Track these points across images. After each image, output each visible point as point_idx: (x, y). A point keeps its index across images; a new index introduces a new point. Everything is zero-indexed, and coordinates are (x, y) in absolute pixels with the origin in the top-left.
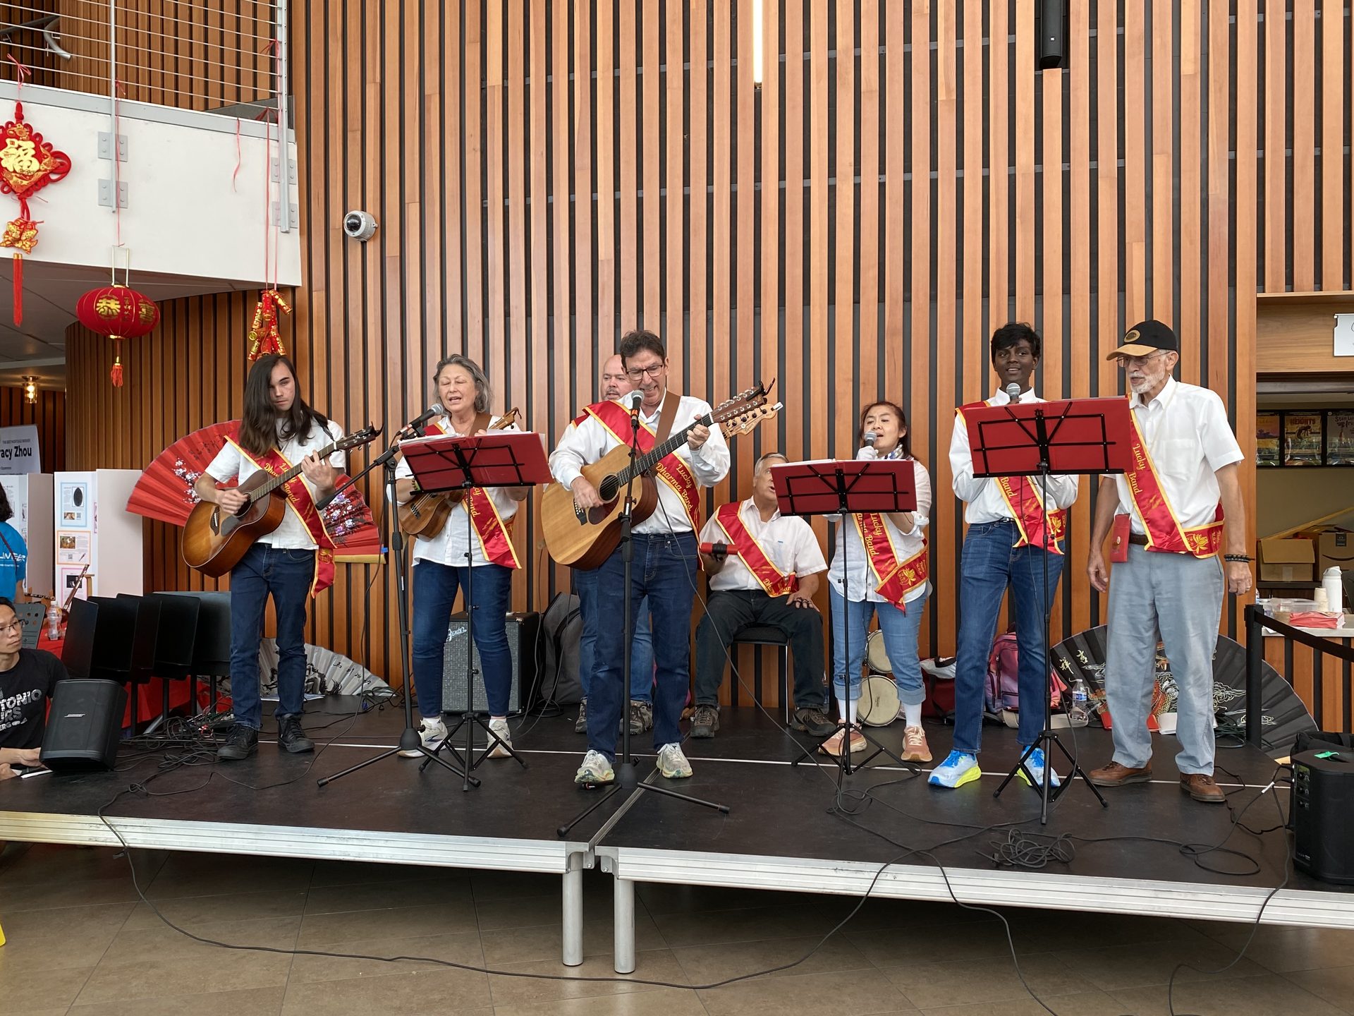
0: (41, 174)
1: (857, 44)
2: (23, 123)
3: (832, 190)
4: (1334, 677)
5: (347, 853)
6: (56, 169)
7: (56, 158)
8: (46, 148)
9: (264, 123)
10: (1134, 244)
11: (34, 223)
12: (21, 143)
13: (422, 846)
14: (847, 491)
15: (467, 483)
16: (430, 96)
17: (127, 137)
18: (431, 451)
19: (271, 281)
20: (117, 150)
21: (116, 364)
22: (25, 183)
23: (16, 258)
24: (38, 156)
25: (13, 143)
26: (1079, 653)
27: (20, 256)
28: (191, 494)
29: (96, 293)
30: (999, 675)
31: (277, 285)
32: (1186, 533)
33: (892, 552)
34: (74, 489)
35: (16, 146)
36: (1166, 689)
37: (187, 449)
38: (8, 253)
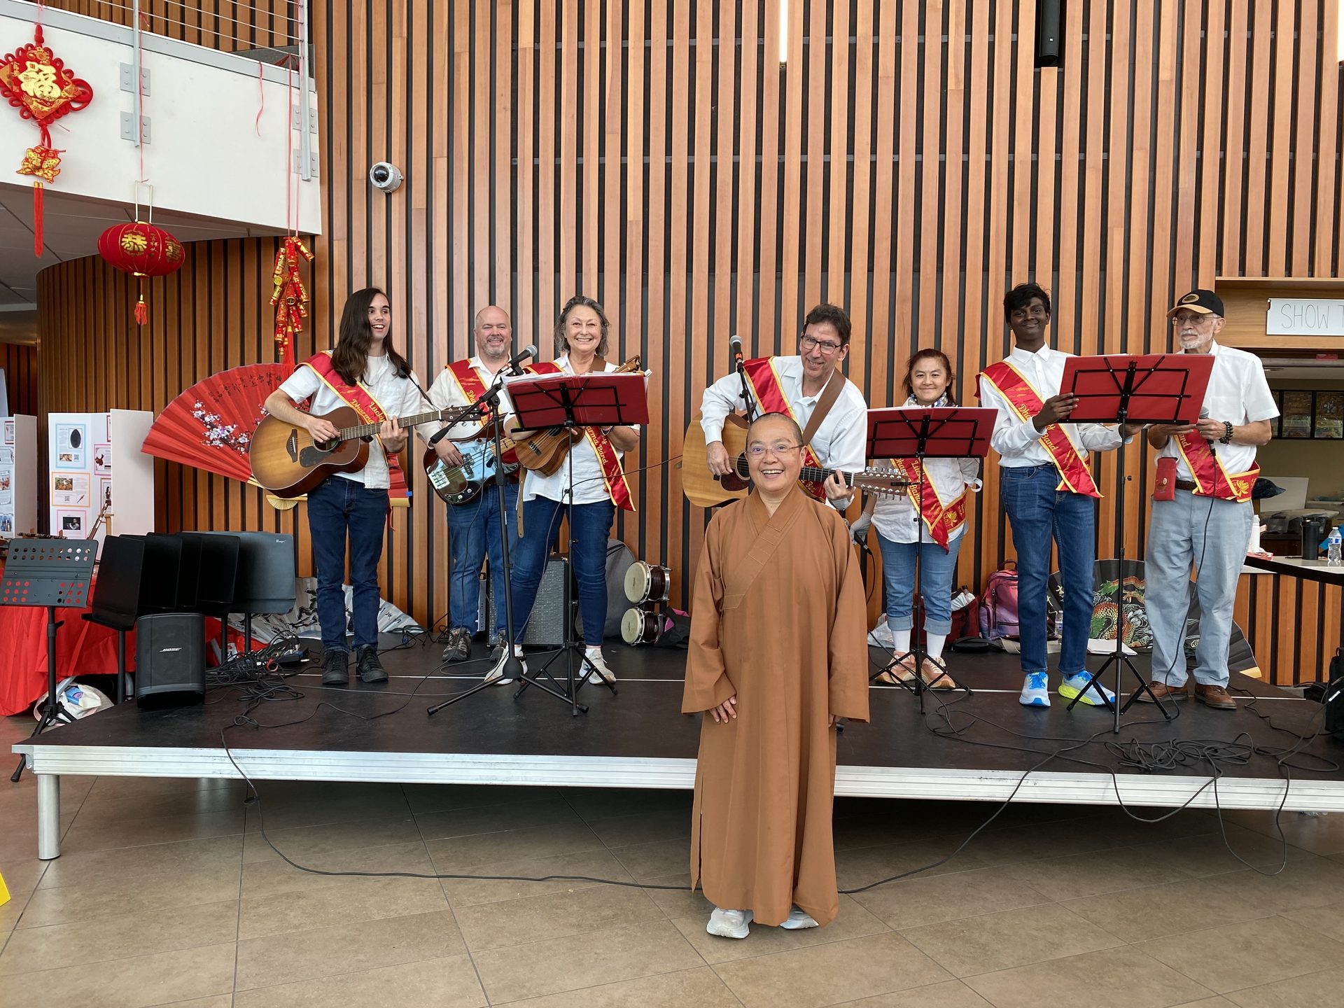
0: (62, 101)
1: (876, 32)
2: (43, 47)
3: (850, 166)
4: (1266, 608)
5: (494, 778)
6: (77, 97)
7: (77, 85)
8: (68, 75)
9: (284, 69)
10: (1115, 229)
11: (56, 152)
12: (41, 67)
13: (572, 768)
14: (929, 437)
15: (569, 422)
16: (459, 54)
17: (149, 70)
18: (538, 390)
19: (293, 228)
20: (140, 84)
21: (140, 302)
22: (46, 109)
23: (36, 186)
24: (60, 83)
25: (33, 67)
26: (1058, 588)
27: (41, 185)
28: (209, 436)
29: (120, 227)
30: (994, 607)
31: (299, 232)
32: (1231, 479)
33: (936, 497)
34: (72, 431)
35: (37, 70)
36: (1131, 619)
37: (207, 392)
38: (28, 181)
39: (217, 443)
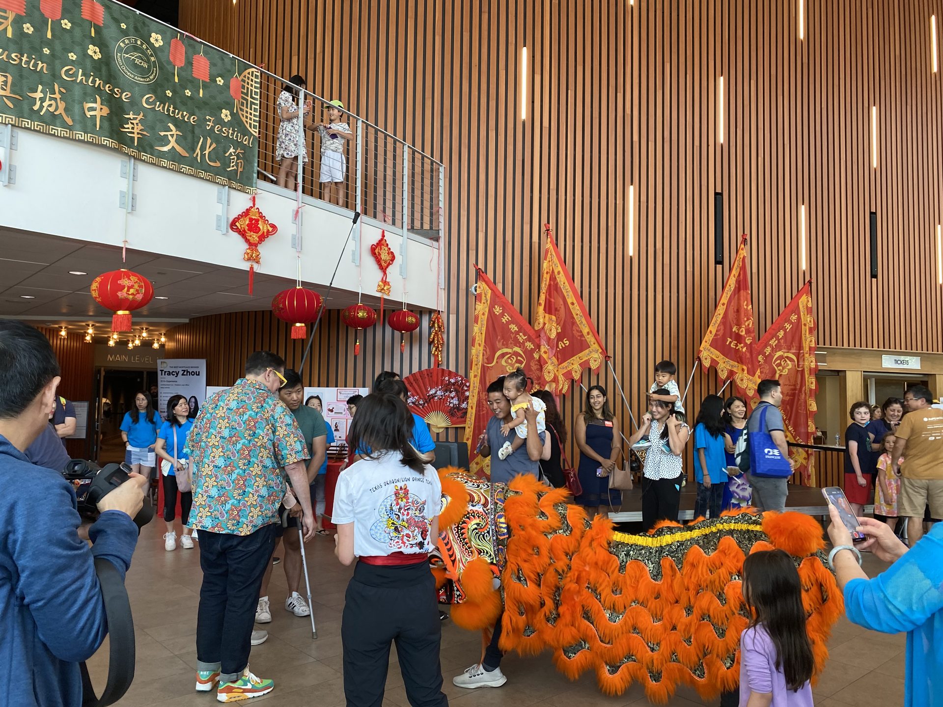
0: (388, 261)
2: (384, 239)
7: (391, 254)
11: (387, 282)
22: (385, 264)
24: (388, 253)
27: (383, 296)
35: (383, 249)
38: (378, 295)
39: (411, 404)
